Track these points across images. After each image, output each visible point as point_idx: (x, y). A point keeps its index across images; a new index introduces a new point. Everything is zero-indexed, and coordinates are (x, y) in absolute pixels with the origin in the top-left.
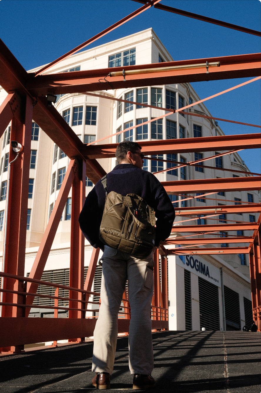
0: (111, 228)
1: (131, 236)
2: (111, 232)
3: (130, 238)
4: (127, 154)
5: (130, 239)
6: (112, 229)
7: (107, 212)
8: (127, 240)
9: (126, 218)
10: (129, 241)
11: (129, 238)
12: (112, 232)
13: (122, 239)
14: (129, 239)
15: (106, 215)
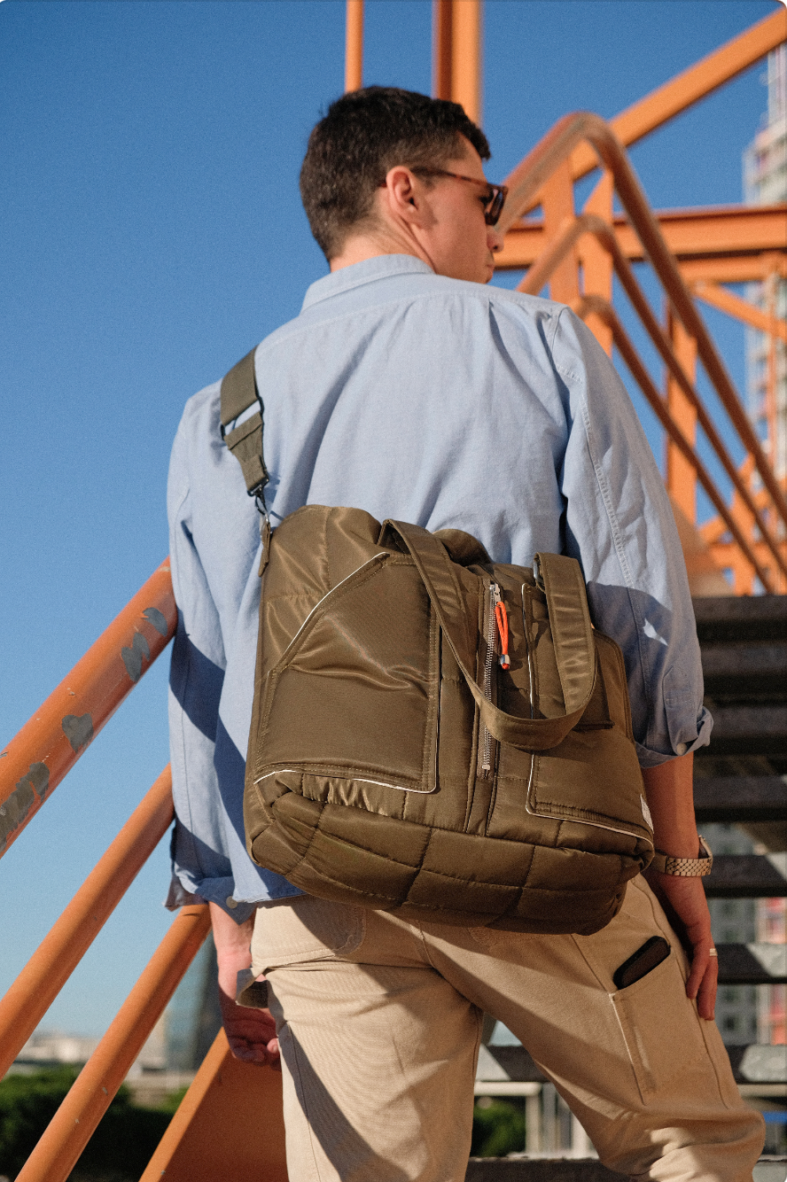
0: (348, 766)
1: (503, 797)
2: (348, 795)
3: (496, 815)
4: (383, 184)
5: (499, 822)
6: (350, 772)
7: (289, 656)
8: (474, 833)
9: (433, 673)
10: (492, 836)
11: (487, 816)
12: (354, 795)
13: (436, 832)
14: (492, 828)
15: (291, 678)
